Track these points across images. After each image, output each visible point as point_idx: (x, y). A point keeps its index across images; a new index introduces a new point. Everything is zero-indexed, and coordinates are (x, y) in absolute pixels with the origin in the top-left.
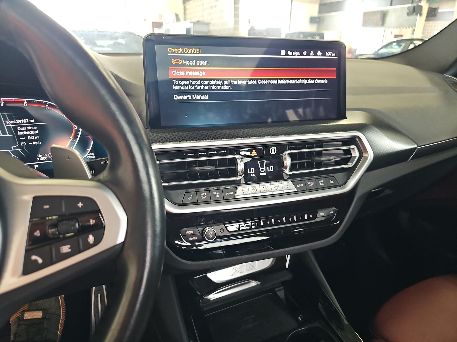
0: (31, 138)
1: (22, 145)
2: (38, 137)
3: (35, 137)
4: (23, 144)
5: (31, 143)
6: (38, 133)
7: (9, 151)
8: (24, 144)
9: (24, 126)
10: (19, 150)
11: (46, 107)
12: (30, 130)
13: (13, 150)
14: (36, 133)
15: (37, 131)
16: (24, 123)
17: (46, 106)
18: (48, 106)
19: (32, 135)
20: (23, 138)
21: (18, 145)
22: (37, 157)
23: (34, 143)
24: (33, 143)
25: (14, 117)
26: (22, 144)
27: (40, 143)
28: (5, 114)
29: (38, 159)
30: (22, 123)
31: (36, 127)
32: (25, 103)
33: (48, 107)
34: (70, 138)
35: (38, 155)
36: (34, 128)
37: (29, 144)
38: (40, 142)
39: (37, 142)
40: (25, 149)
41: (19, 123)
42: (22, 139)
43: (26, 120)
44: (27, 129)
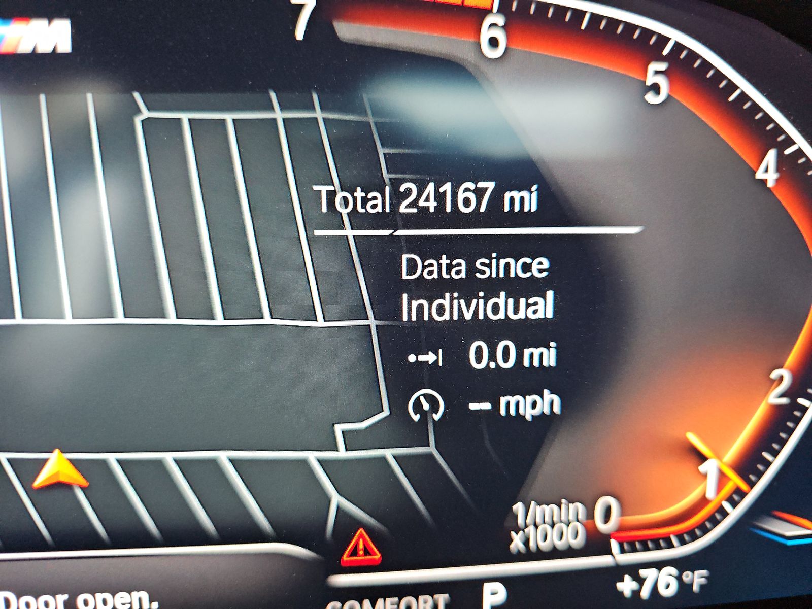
0: (492, 357)
1: (416, 418)
2: (550, 357)
3: (527, 352)
4: (426, 406)
5: (487, 406)
6: (550, 315)
7: (312, 457)
8: (435, 407)
9: (453, 248)
10: (389, 453)
11: (650, 80)
12: (492, 287)
13: (342, 453)
14: (540, 315)
15: (550, 294)
16: (457, 219)
17: (654, 66)
18: (663, 66)
19: (507, 328)
20: (430, 358)
21: (386, 412)
22: (507, 524)
23: (508, 403)
24: (503, 400)
25: (381, 151)
26: (418, 406)
27: (557, 409)
28: (319, 115)
29: (517, 543)
30: (440, 218)
31: (546, 264)
32: (489, 20)
33: (663, 82)
34: (774, 374)
35: (519, 507)
36: (526, 268)
37: (473, 406)
38: (557, 399)
39: (530, 399)
40: (432, 449)
41: (422, 218)
42: (422, 358)
43: (481, 185)
44: (471, 269)
